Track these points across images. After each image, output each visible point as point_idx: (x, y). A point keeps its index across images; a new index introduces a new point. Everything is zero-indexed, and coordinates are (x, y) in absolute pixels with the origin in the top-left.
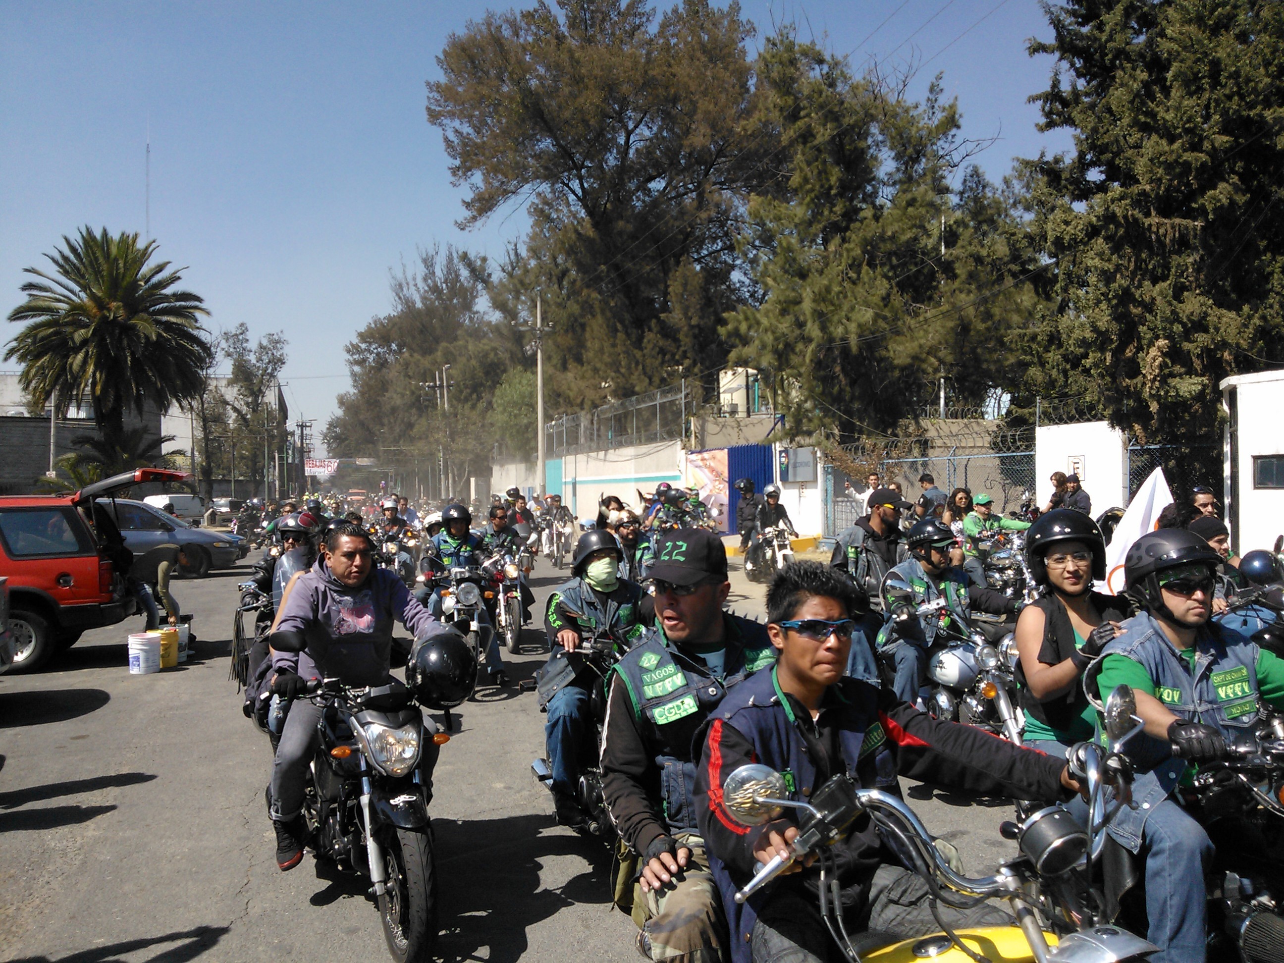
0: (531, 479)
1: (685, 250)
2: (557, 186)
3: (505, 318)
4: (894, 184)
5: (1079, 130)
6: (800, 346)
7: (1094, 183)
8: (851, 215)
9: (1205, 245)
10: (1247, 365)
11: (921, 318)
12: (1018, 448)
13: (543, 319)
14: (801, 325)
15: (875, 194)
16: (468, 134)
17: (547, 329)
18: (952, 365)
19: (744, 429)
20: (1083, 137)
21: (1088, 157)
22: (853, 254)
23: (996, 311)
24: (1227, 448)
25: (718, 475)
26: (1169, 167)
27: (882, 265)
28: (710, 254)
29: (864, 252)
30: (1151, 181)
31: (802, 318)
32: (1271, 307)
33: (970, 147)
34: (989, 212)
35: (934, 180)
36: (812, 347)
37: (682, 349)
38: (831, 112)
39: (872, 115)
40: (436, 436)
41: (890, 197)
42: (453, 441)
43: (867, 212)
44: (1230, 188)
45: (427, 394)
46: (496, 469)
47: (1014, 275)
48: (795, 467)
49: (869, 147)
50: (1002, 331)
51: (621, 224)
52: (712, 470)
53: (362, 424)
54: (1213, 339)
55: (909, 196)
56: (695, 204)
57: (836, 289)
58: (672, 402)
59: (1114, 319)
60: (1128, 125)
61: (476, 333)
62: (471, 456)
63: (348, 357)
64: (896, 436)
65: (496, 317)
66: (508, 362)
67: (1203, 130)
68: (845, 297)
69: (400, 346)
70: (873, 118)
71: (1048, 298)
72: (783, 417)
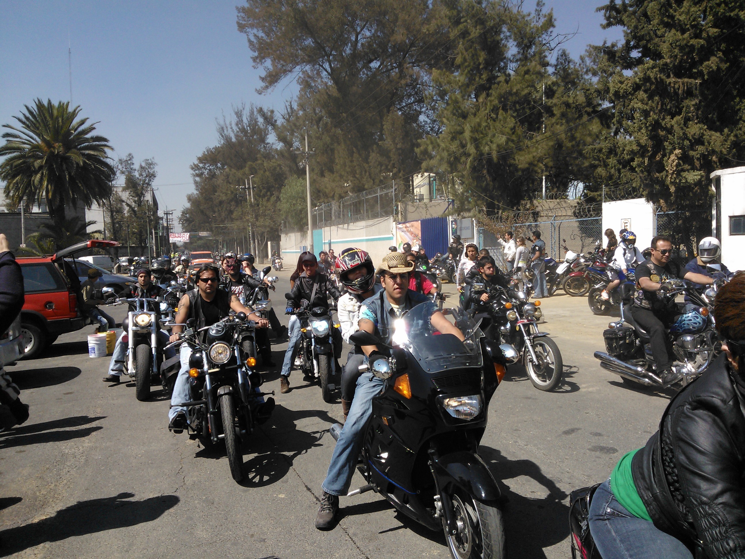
0: (304, 242)
1: (393, 104)
2: (315, 67)
3: (286, 146)
4: (517, 61)
5: (626, 28)
6: (463, 159)
7: (635, 58)
8: (492, 80)
9: (702, 94)
10: (726, 164)
11: (534, 140)
12: (591, 215)
13: (309, 146)
14: (463, 146)
15: (506, 66)
16: (262, 37)
17: (311, 152)
18: (552, 167)
19: (429, 209)
20: (629, 31)
21: (632, 43)
22: (494, 103)
23: (578, 135)
24: (714, 212)
25: (416, 236)
26: (682, 48)
27: (511, 109)
28: (407, 105)
29: (500, 102)
30: (671, 57)
31: (464, 142)
32: (740, 129)
33: (561, 38)
34: (572, 77)
35: (540, 58)
36: (470, 159)
37: (392, 162)
38: (479, 19)
39: (503, 20)
40: (247, 218)
41: (514, 69)
42: (257, 220)
43: (502, 78)
44: (717, 60)
45: (240, 193)
46: (283, 236)
47: (589, 114)
48: (461, 230)
49: (502, 40)
50: (581, 147)
51: (355, 88)
52: (412, 233)
53: (202, 212)
54: (707, 149)
55: (526, 68)
56: (398, 75)
57: (484, 124)
58: (387, 194)
59: (649, 138)
60: (658, 24)
61: (268, 156)
62: (268, 229)
63: (192, 172)
64: (519, 210)
65: (279, 146)
66: (287, 173)
67: (702, 25)
68: (489, 129)
69: (223, 165)
70: (504, 22)
71: (609, 127)
72: (453, 201)
